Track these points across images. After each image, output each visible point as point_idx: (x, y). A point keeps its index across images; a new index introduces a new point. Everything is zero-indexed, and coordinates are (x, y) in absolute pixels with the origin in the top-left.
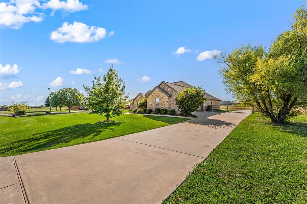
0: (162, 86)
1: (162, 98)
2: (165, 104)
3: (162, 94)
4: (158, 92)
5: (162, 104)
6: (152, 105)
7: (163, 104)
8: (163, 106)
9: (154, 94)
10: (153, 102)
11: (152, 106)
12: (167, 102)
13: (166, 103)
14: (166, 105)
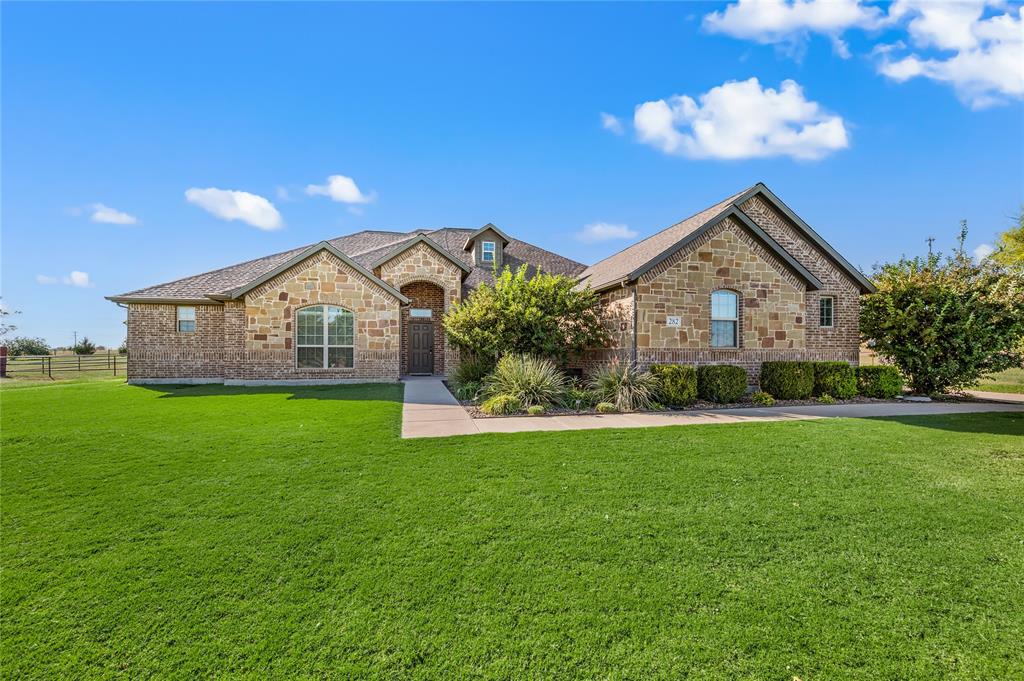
0: (757, 213)
1: (763, 294)
2: (781, 336)
3: (759, 267)
4: (732, 248)
5: (762, 331)
6: (684, 337)
7: (771, 332)
8: (768, 343)
9: (704, 256)
10: (695, 317)
11: (687, 345)
12: (799, 320)
13: (788, 327)
14: (787, 340)
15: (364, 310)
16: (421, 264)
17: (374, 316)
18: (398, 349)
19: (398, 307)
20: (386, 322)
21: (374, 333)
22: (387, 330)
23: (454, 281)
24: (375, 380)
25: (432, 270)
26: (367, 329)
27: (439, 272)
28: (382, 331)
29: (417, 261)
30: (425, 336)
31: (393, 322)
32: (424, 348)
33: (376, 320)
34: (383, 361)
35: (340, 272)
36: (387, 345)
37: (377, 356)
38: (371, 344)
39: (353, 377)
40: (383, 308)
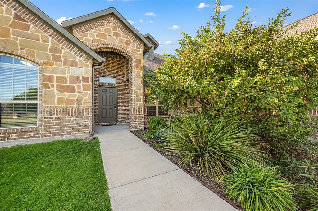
15: (51, 64)
16: (112, 34)
17: (64, 72)
18: (91, 105)
19: (90, 65)
20: (78, 78)
21: (62, 89)
22: (79, 87)
23: (139, 53)
24: (64, 138)
25: (121, 41)
26: (55, 84)
27: (127, 44)
28: (74, 87)
29: (108, 31)
30: (111, 97)
31: (85, 79)
32: (110, 105)
33: (66, 76)
34: (74, 117)
35: (17, 17)
36: (79, 101)
37: (66, 111)
38: (60, 100)
39: (36, 136)
40: (74, 64)
